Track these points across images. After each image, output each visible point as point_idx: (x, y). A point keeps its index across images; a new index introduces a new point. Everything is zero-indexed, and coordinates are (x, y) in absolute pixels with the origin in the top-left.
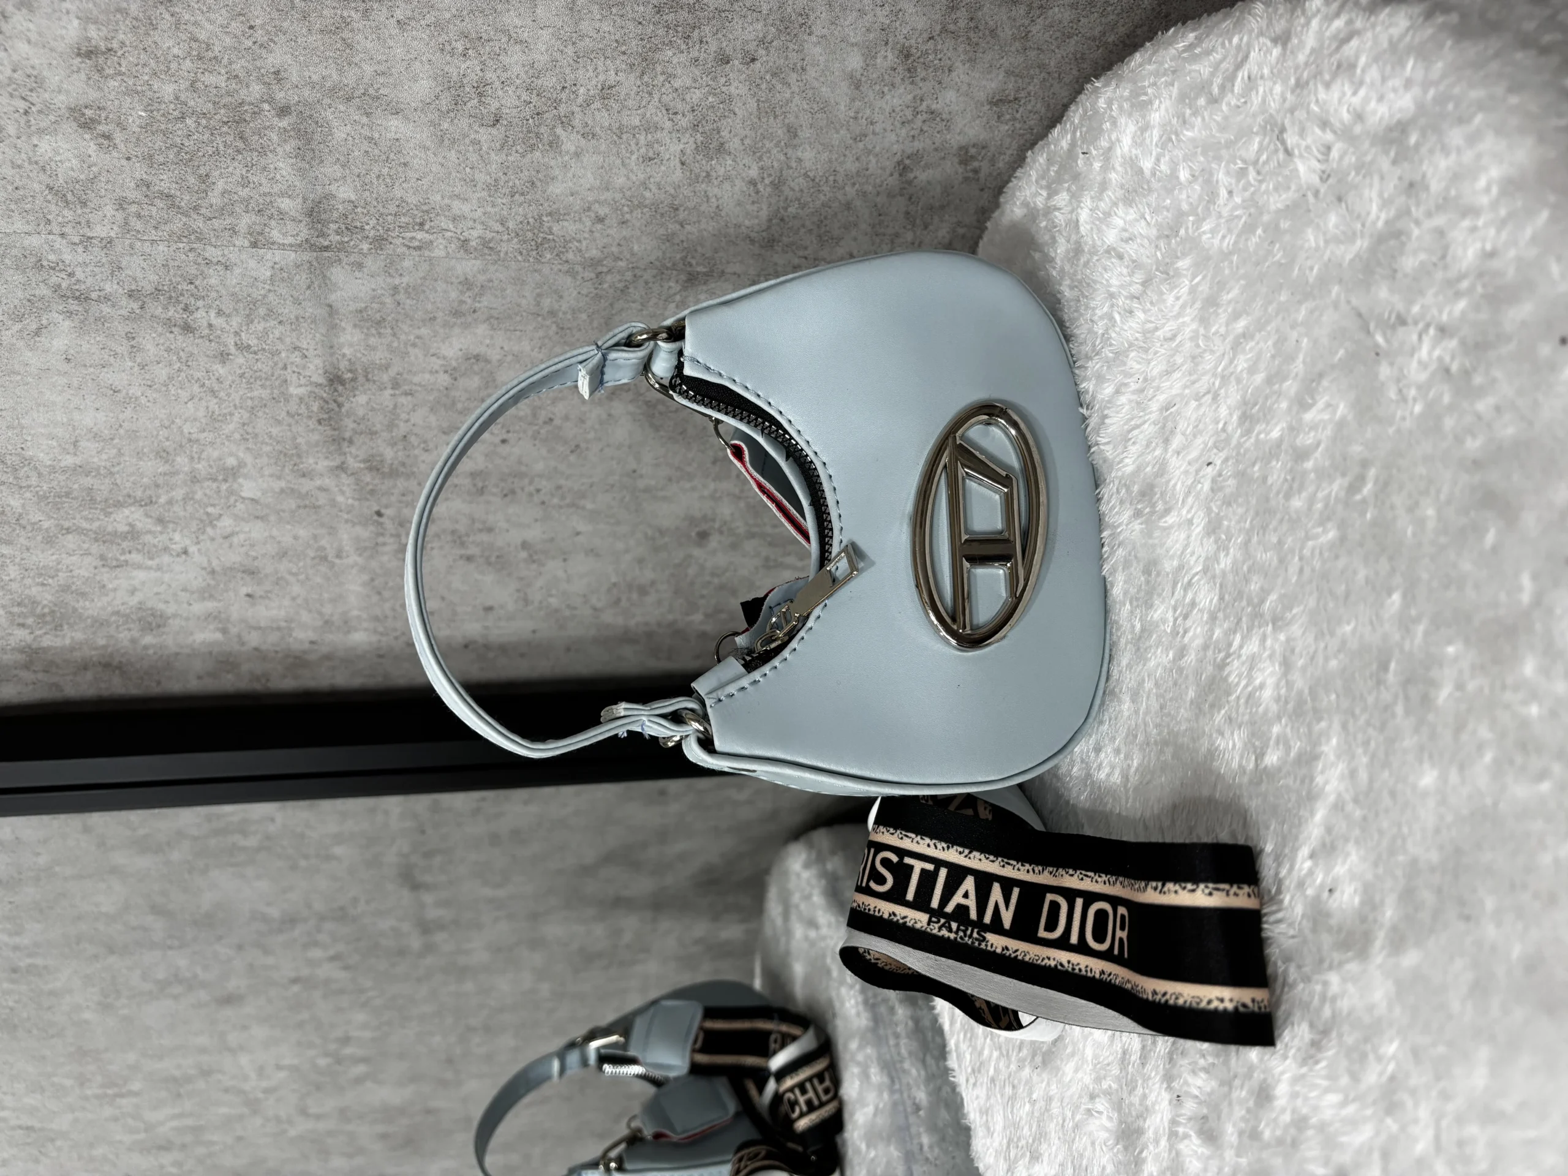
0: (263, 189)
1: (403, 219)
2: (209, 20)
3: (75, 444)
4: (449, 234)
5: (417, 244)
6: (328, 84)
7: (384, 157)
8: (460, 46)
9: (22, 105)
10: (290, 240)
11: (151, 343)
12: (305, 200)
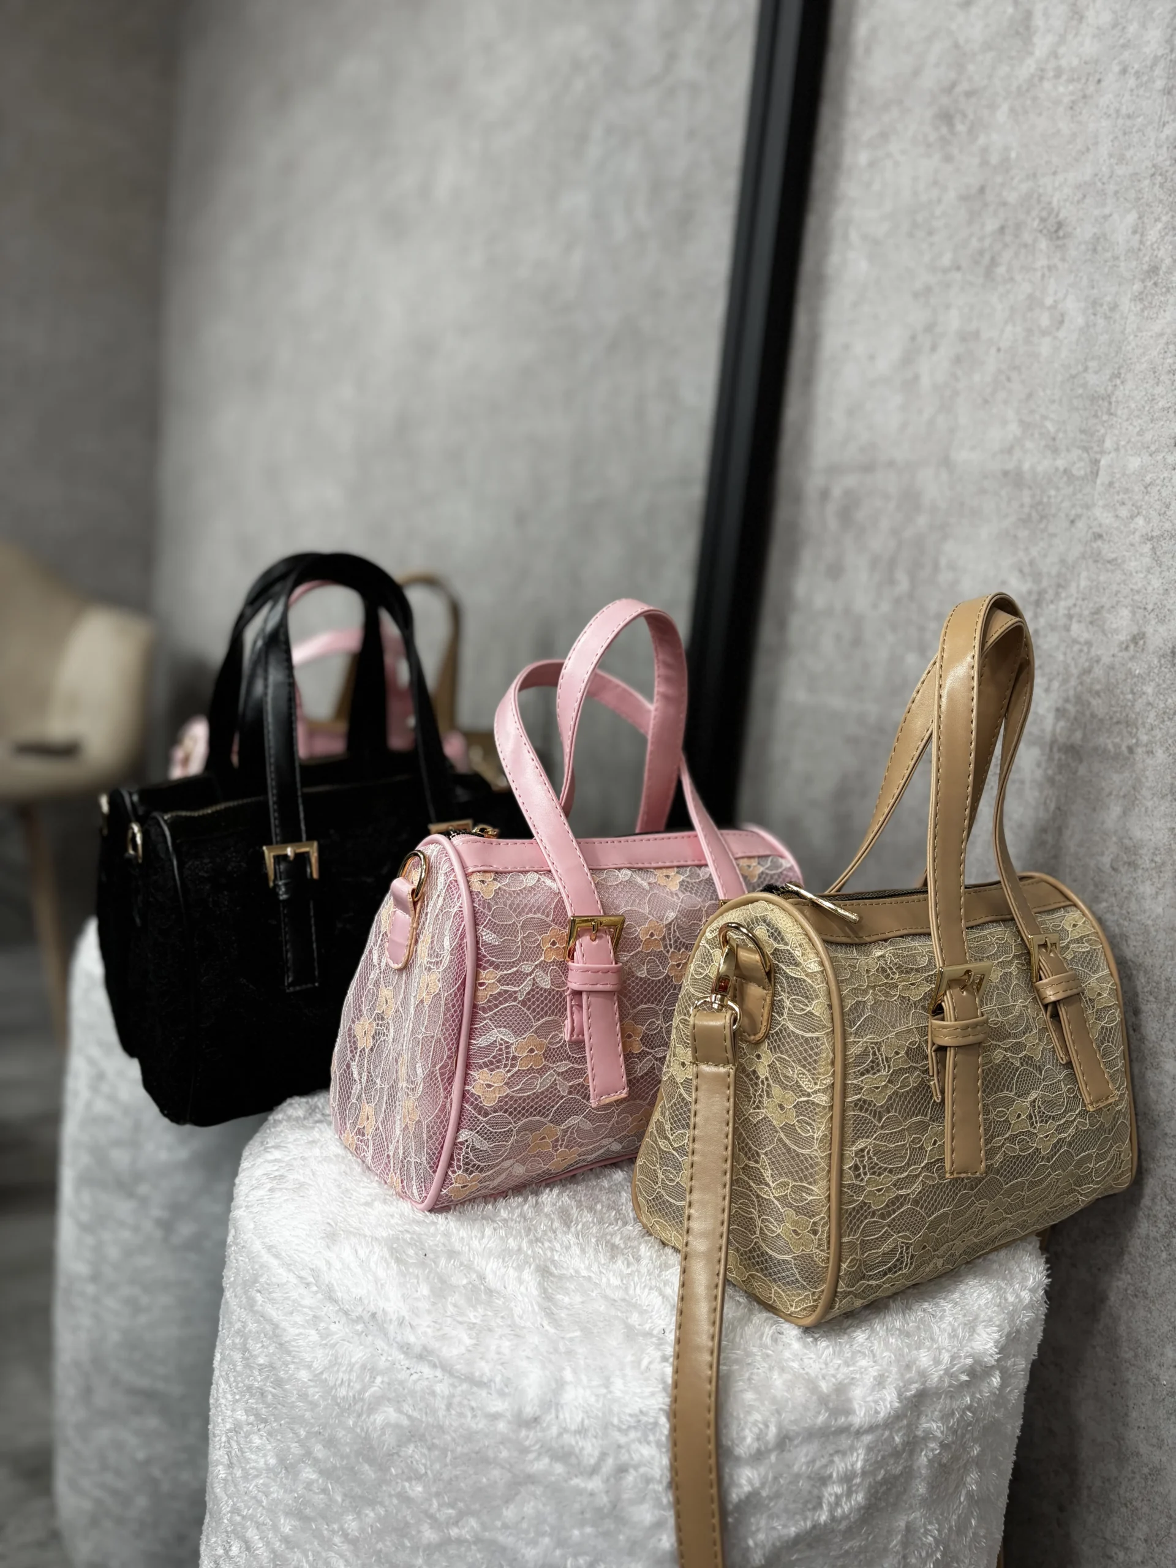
3: (952, 568)
6: (1143, 779)
12: (1081, 746)
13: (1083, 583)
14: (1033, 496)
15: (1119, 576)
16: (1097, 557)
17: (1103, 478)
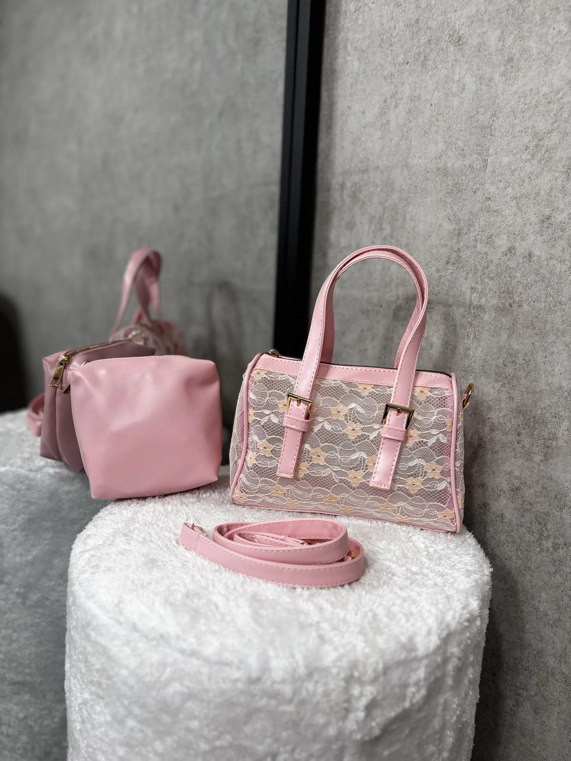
0: (488, 294)
1: (477, 332)
2: (537, 291)
3: (413, 220)
4: (471, 345)
5: (469, 335)
6: (518, 320)
7: (496, 330)
8: (526, 358)
9: (517, 233)
10: (473, 299)
11: (444, 251)
12: (485, 305)
13: (482, 223)
14: (453, 180)
15: (500, 219)
16: (488, 210)
17: (489, 169)
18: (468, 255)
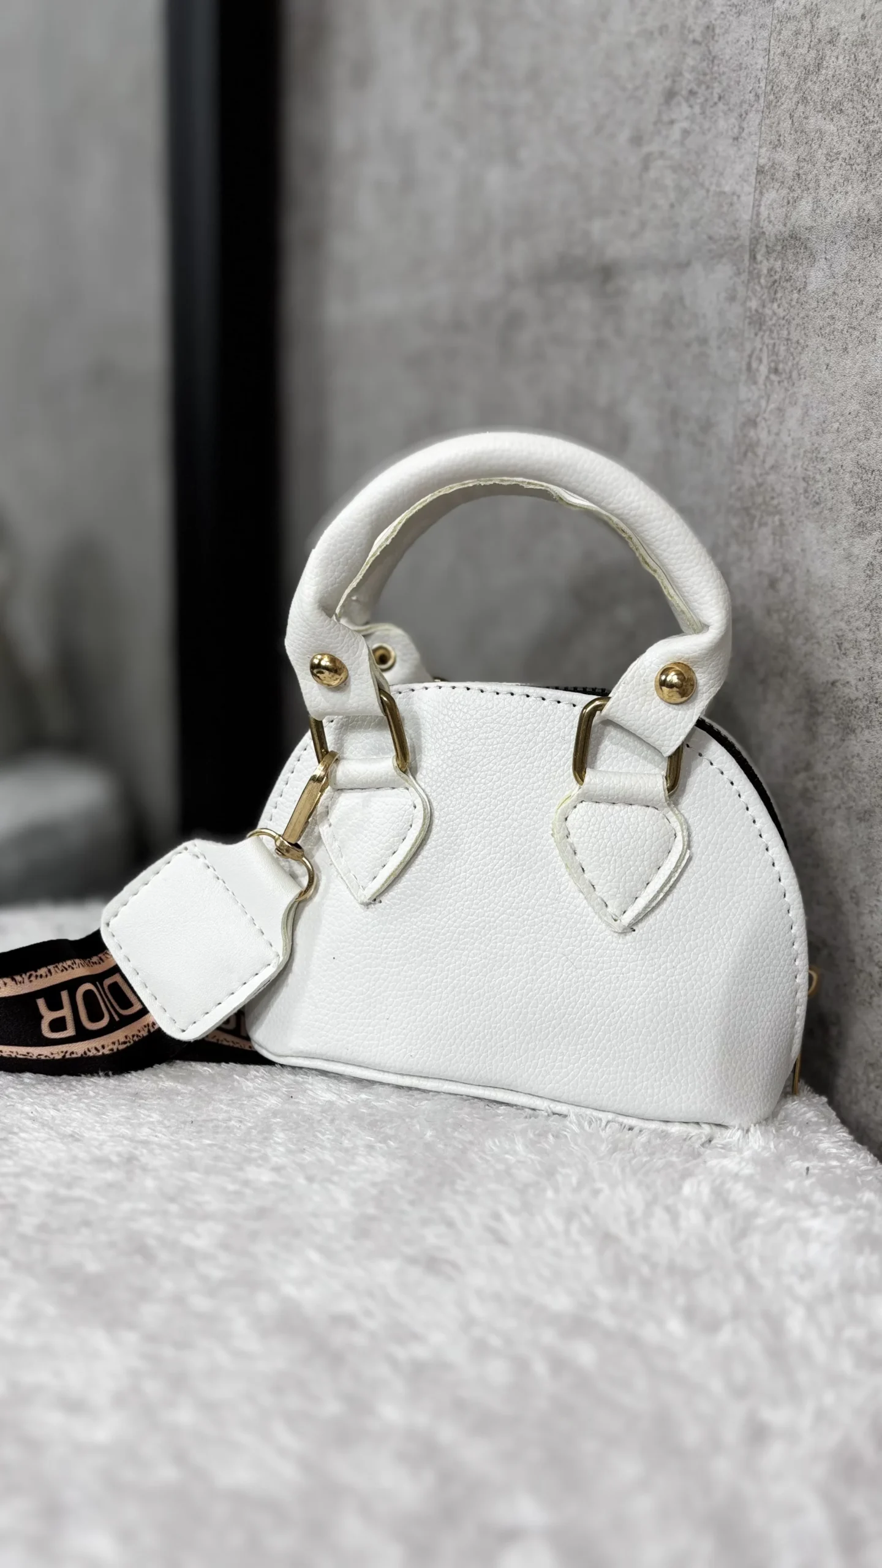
1: (783, 348)
4: (763, 403)
5: (754, 365)
10: (764, 212)
11: (655, 54)
12: (810, 229)
18: (742, 41)
